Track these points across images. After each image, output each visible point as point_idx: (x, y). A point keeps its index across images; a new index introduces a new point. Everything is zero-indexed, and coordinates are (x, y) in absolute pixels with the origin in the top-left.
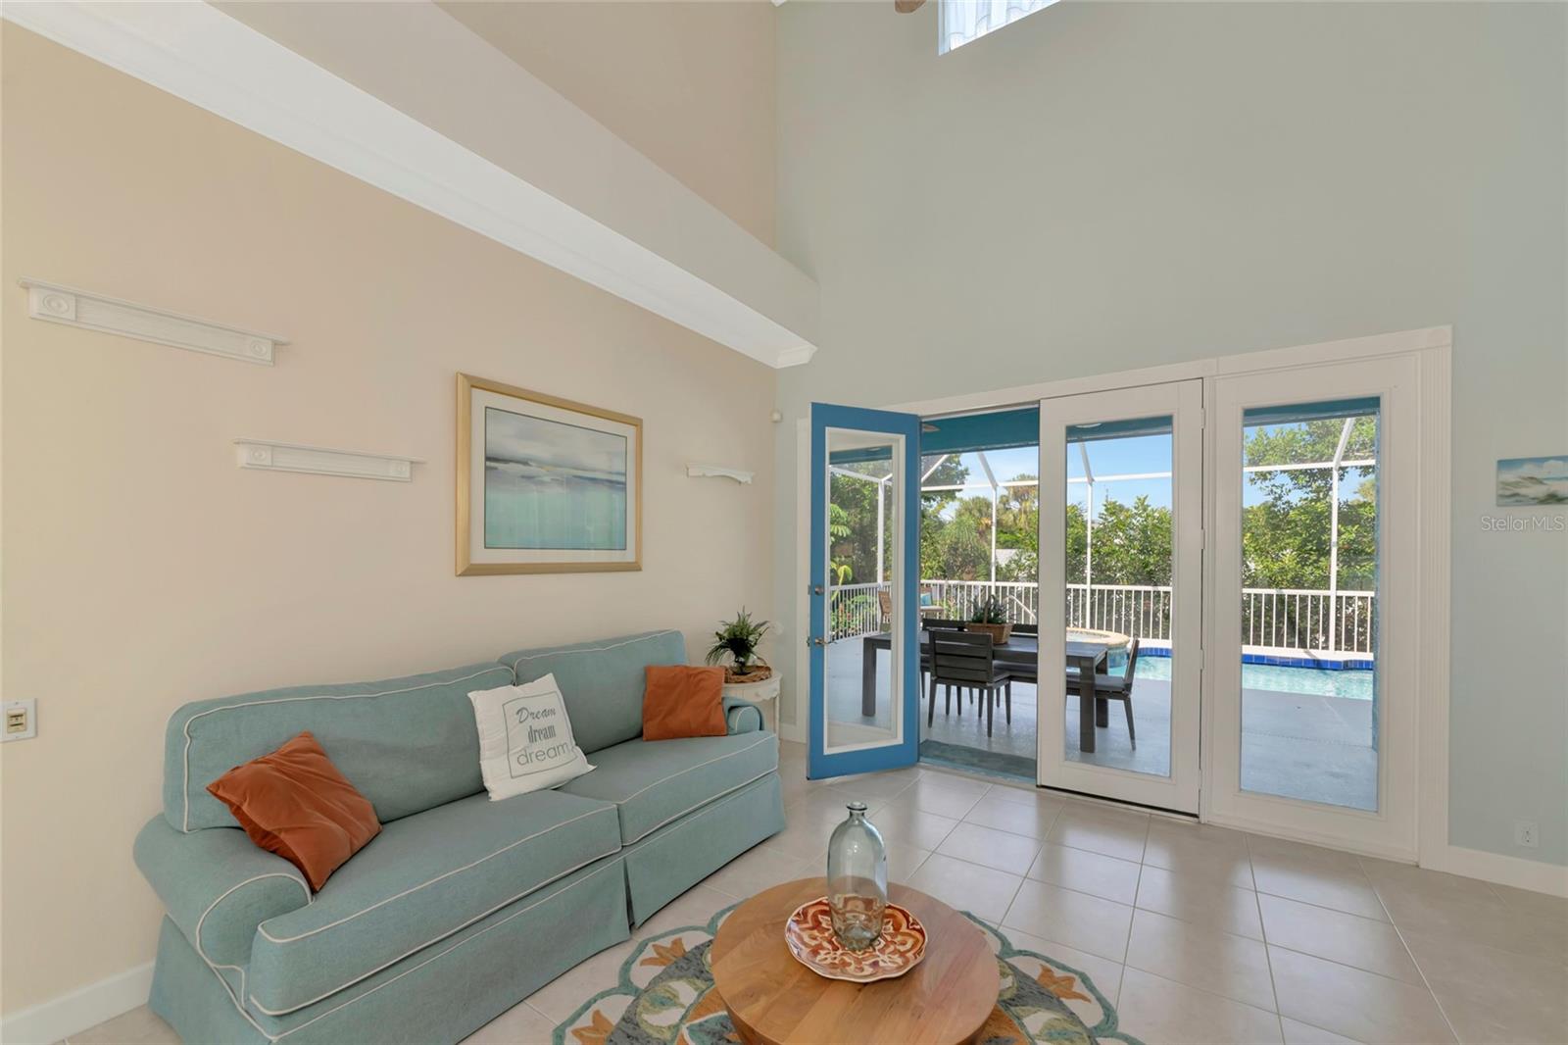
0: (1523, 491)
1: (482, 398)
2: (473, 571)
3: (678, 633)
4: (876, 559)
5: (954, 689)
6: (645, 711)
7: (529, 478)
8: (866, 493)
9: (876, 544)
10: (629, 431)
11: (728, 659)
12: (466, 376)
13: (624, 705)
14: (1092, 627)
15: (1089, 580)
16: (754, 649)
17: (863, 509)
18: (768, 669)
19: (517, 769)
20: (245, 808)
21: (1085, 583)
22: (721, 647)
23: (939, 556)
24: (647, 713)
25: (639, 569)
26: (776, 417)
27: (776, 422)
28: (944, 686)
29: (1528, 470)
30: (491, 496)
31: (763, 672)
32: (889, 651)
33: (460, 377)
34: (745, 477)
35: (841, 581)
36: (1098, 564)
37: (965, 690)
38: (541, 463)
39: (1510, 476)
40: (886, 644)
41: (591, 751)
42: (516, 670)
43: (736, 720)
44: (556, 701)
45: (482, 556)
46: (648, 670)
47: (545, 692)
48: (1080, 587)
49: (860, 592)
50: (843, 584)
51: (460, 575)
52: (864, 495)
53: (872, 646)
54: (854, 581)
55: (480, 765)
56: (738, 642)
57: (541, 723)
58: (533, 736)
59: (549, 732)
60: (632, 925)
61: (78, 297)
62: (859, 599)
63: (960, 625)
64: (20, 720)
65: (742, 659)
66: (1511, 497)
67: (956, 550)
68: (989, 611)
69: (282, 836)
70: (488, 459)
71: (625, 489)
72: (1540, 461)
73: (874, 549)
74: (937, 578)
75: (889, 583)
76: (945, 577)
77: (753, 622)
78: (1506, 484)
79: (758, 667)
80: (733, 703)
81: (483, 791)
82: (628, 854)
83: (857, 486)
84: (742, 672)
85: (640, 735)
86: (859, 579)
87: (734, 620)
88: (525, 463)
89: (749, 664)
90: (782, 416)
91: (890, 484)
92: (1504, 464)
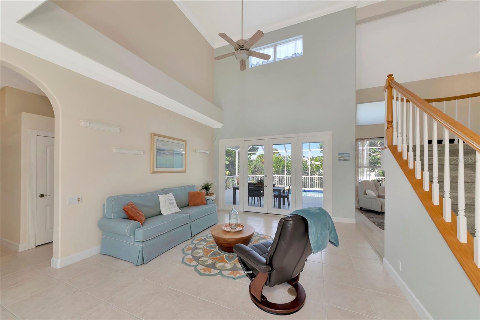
0: (342, 159)
1: (156, 138)
2: (155, 172)
3: (194, 185)
4: (236, 170)
5: (253, 198)
6: (189, 201)
7: (164, 154)
8: (233, 153)
9: (236, 166)
10: (184, 143)
11: (204, 191)
12: (153, 133)
13: (185, 199)
14: (286, 185)
15: (286, 174)
16: (210, 189)
17: (232, 157)
18: (213, 193)
19: (168, 210)
20: (129, 212)
21: (285, 175)
22: (202, 189)
23: (251, 169)
24: (190, 201)
25: (186, 172)
26: (214, 139)
27: (214, 140)
28: (251, 197)
29: (342, 155)
30: (157, 157)
31: (212, 194)
32: (239, 190)
33: (152, 134)
34: (207, 152)
35: (227, 175)
36: (288, 171)
37: (256, 198)
38: (167, 150)
39: (340, 156)
40: (238, 189)
41: (180, 208)
42: (165, 192)
43: (208, 202)
44: (173, 198)
45: (156, 169)
46: (189, 193)
47: (171, 196)
48: (284, 176)
49: (232, 178)
50: (228, 176)
51: (152, 173)
52: (232, 153)
53: (235, 189)
54: (230, 175)
55: (160, 209)
56: (207, 188)
57: (171, 202)
58: (170, 204)
59: (173, 203)
60: (192, 237)
61: (89, 122)
62: (231, 179)
63: (255, 184)
64: (80, 200)
65: (207, 191)
66: (340, 160)
67: (256, 167)
68: (261, 181)
69: (134, 217)
70: (157, 150)
71: (183, 156)
72: (344, 154)
73: (235, 167)
74: (251, 174)
75: (239, 176)
76: (253, 174)
77: (210, 183)
78: (340, 157)
79: (211, 193)
80: (208, 199)
81: (162, 214)
82: (191, 224)
83: (231, 151)
84: (207, 194)
85: (188, 206)
86: (232, 174)
87: (206, 183)
88: (164, 150)
89: (209, 192)
90: (215, 139)
91: (239, 151)
92: (339, 154)
